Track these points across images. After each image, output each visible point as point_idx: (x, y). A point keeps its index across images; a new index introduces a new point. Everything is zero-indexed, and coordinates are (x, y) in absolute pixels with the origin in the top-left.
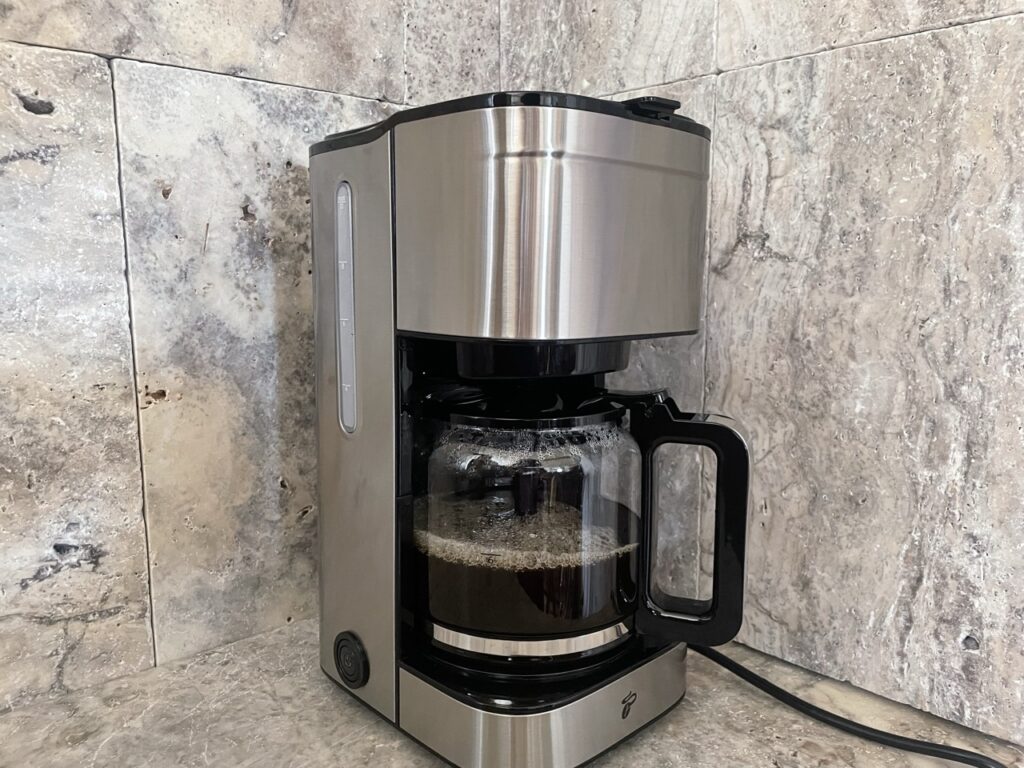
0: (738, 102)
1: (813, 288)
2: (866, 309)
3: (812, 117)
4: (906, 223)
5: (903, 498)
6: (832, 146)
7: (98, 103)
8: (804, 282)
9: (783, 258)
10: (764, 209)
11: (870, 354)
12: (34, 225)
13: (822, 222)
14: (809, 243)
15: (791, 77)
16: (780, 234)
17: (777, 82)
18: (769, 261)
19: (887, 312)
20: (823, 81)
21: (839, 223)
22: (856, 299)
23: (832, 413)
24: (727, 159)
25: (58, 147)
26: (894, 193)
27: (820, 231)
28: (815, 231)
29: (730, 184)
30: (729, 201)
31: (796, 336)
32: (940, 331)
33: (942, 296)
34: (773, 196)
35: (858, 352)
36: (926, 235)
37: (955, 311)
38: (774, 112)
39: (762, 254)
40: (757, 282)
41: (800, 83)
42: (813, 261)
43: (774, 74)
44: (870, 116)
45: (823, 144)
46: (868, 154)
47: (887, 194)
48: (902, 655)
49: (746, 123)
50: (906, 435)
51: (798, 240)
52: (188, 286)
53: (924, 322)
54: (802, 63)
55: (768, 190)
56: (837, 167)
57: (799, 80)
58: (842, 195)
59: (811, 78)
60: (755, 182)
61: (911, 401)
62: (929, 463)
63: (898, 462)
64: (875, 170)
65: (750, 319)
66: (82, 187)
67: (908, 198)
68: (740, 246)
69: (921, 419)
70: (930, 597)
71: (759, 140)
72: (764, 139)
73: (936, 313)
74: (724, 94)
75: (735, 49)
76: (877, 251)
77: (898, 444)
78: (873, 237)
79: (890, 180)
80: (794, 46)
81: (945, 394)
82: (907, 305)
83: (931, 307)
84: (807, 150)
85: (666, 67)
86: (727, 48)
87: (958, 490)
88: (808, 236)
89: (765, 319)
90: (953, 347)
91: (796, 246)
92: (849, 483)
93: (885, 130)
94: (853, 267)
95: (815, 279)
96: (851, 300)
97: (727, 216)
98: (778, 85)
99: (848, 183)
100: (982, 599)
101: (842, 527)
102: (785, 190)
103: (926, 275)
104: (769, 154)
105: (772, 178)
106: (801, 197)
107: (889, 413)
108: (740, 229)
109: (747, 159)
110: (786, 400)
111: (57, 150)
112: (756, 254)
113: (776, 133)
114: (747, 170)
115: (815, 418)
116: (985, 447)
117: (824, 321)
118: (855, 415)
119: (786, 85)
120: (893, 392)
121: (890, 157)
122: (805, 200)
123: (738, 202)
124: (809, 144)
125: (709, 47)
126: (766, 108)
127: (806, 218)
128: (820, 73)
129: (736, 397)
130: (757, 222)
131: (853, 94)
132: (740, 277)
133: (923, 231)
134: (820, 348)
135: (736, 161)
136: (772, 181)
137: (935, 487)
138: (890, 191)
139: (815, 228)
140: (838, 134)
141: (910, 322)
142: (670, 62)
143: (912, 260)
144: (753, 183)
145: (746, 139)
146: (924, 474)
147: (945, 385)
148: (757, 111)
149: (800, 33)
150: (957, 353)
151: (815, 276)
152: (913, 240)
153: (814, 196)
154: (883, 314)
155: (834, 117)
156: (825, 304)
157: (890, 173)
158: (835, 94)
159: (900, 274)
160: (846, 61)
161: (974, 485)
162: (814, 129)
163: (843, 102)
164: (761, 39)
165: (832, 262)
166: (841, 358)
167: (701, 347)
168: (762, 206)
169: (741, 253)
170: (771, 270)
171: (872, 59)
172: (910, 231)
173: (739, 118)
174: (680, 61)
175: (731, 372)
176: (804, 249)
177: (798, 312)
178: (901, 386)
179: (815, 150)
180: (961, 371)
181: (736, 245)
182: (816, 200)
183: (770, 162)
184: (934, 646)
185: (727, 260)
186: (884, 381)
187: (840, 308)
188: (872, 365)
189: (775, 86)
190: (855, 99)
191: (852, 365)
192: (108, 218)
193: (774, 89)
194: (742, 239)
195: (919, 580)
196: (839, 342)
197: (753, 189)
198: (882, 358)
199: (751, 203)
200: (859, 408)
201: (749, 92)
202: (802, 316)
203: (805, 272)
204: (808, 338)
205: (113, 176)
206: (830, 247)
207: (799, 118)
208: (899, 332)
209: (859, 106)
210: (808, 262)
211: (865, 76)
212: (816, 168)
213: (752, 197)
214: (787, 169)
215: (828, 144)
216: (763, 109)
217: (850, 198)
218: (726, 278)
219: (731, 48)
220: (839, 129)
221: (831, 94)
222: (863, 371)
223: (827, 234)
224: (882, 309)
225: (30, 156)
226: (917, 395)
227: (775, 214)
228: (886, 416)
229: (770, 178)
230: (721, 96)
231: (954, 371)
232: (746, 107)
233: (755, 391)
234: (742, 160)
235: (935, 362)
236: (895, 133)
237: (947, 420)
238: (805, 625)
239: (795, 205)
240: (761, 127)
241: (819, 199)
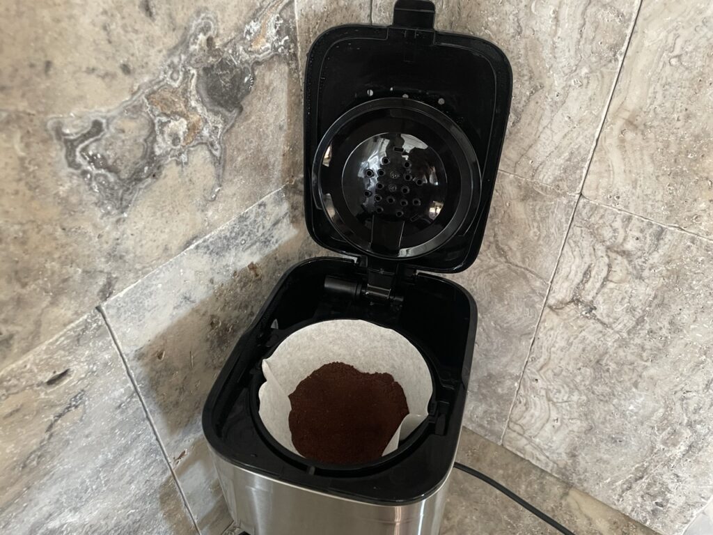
0: (593, 224)
1: (620, 347)
2: (652, 371)
3: (651, 261)
4: (696, 346)
5: (644, 449)
6: (660, 285)
7: (100, 344)
8: (615, 341)
9: (603, 324)
10: (597, 294)
11: (647, 390)
12: (83, 443)
13: (638, 319)
14: (625, 325)
15: (642, 231)
16: (605, 311)
17: (629, 228)
18: (592, 321)
19: (666, 378)
20: (667, 246)
21: (650, 325)
22: (648, 364)
23: (614, 403)
24: (575, 253)
25: (83, 390)
26: (694, 329)
27: (634, 323)
28: (631, 321)
29: (574, 267)
30: (570, 277)
31: (601, 362)
32: (696, 399)
33: (704, 386)
34: (606, 290)
35: (640, 386)
36: (706, 357)
37: (708, 396)
38: (622, 244)
39: (588, 315)
40: (581, 327)
41: (648, 238)
42: (625, 335)
43: (629, 222)
44: (694, 282)
45: (653, 280)
46: (685, 301)
47: (689, 327)
48: (621, 496)
49: (597, 240)
50: (656, 429)
51: (617, 320)
52: (187, 393)
53: (687, 392)
54: (654, 227)
55: (603, 285)
56: (659, 297)
57: (648, 236)
58: (657, 313)
59: (658, 240)
60: (594, 277)
61: (664, 418)
62: (665, 443)
63: (647, 436)
64: (685, 312)
65: (570, 341)
66: (107, 398)
67: (703, 336)
68: (572, 304)
69: (668, 427)
70: (645, 486)
71: (604, 255)
72: (609, 257)
73: (697, 392)
74: (583, 214)
75: (601, 191)
76: (671, 350)
77: (650, 430)
78: (671, 342)
79: (694, 321)
80: (651, 214)
81: (687, 423)
82: (681, 380)
83: (695, 388)
84: (641, 278)
85: (536, 170)
86: (594, 186)
87: (677, 458)
88: (625, 321)
89: (581, 346)
90: (700, 409)
91: (615, 322)
92: (614, 433)
93: (702, 295)
94: (651, 349)
95: (623, 344)
96: (644, 363)
97: (566, 284)
98: (631, 230)
99: (664, 309)
100: (672, 495)
101: (603, 445)
102: (616, 291)
103: (698, 373)
104: (610, 266)
105: (608, 280)
106: (627, 300)
107: (650, 417)
108: (574, 295)
109: (591, 261)
110: (585, 385)
111: (82, 393)
112: (584, 313)
113: (619, 258)
114: (589, 267)
115: (601, 400)
116: (700, 450)
117: (622, 365)
118: (628, 410)
119: (637, 234)
120: (654, 411)
121: (699, 310)
122: (629, 302)
123: (577, 280)
124: (643, 275)
125: (578, 177)
126: (616, 239)
127: (627, 312)
128: (666, 240)
129: (550, 371)
130: (590, 298)
131: (687, 264)
132: (568, 319)
133: (705, 354)
134: (615, 374)
135: (582, 258)
136: (608, 282)
137: (664, 453)
138: (692, 327)
139: (632, 320)
140: (666, 280)
141: (678, 388)
142: (540, 169)
143: (692, 364)
144: (592, 275)
145: (594, 249)
146: (660, 446)
147: (688, 421)
148: (608, 237)
149: (658, 208)
150: (701, 412)
151: (624, 343)
152: (697, 356)
153: (636, 303)
154: (663, 378)
155: (668, 270)
156: (626, 357)
157: (696, 318)
158: (673, 258)
159: (682, 366)
160: (689, 243)
161: (686, 460)
162: (650, 270)
163: (678, 266)
164: (624, 195)
165: (638, 341)
166: (628, 384)
167: (531, 338)
168: (595, 291)
169: (572, 308)
170: (593, 326)
171: (709, 253)
172: (697, 351)
173: (592, 234)
174: (549, 173)
175: (550, 359)
176: (620, 326)
177: (606, 353)
178: (661, 411)
179: (646, 281)
180: (700, 419)
181: (570, 302)
182: (638, 307)
183: (609, 271)
184: (640, 500)
185: (561, 306)
186: (651, 405)
187: (636, 363)
188: (647, 395)
189: (628, 230)
190: (687, 268)
191: (634, 390)
192: (129, 400)
193: (626, 232)
194: (576, 301)
195: (641, 478)
196: (629, 377)
197: (591, 280)
198: (654, 395)
199: (588, 286)
200: (631, 407)
201: (604, 223)
202: (608, 356)
203: (617, 337)
204: (608, 367)
205: (124, 375)
206: (639, 334)
207: (641, 257)
208: (670, 390)
209: (688, 273)
210: (621, 333)
211: (700, 259)
212: (643, 291)
213: (590, 283)
214: (621, 281)
215: (658, 282)
216: (613, 239)
217: (662, 317)
218: (557, 314)
219: (597, 188)
220: (669, 278)
221: (670, 256)
222: (640, 396)
223: (639, 327)
224: (664, 376)
225: (66, 410)
226: (670, 418)
227: (605, 300)
228: (648, 418)
229: (606, 279)
230: (581, 214)
231: (697, 417)
232: (599, 230)
233: (564, 373)
234: (587, 259)
235: (686, 410)
236: (709, 300)
237: (683, 433)
238: (568, 468)
239: (620, 302)
240: (608, 248)
241: (640, 307)
